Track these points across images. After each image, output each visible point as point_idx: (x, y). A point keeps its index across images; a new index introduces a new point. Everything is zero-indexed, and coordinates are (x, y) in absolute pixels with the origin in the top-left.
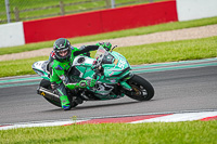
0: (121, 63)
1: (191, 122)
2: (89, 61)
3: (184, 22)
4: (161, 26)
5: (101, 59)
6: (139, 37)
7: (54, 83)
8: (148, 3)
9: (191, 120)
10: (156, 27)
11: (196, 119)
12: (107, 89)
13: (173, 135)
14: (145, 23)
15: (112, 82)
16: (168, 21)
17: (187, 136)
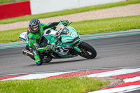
0: (73, 34)
1: (40, 80)
2: (53, 33)
3: (35, 15)
4: (21, 18)
5: (61, 31)
6: (6, 25)
7: (31, 47)
8: (11, 3)
9: (40, 78)
10: (17, 18)
11: (43, 77)
12: (65, 51)
13: (29, 88)
14: (10, 16)
15: (68, 46)
16: (25, 14)
17: (37, 88)
